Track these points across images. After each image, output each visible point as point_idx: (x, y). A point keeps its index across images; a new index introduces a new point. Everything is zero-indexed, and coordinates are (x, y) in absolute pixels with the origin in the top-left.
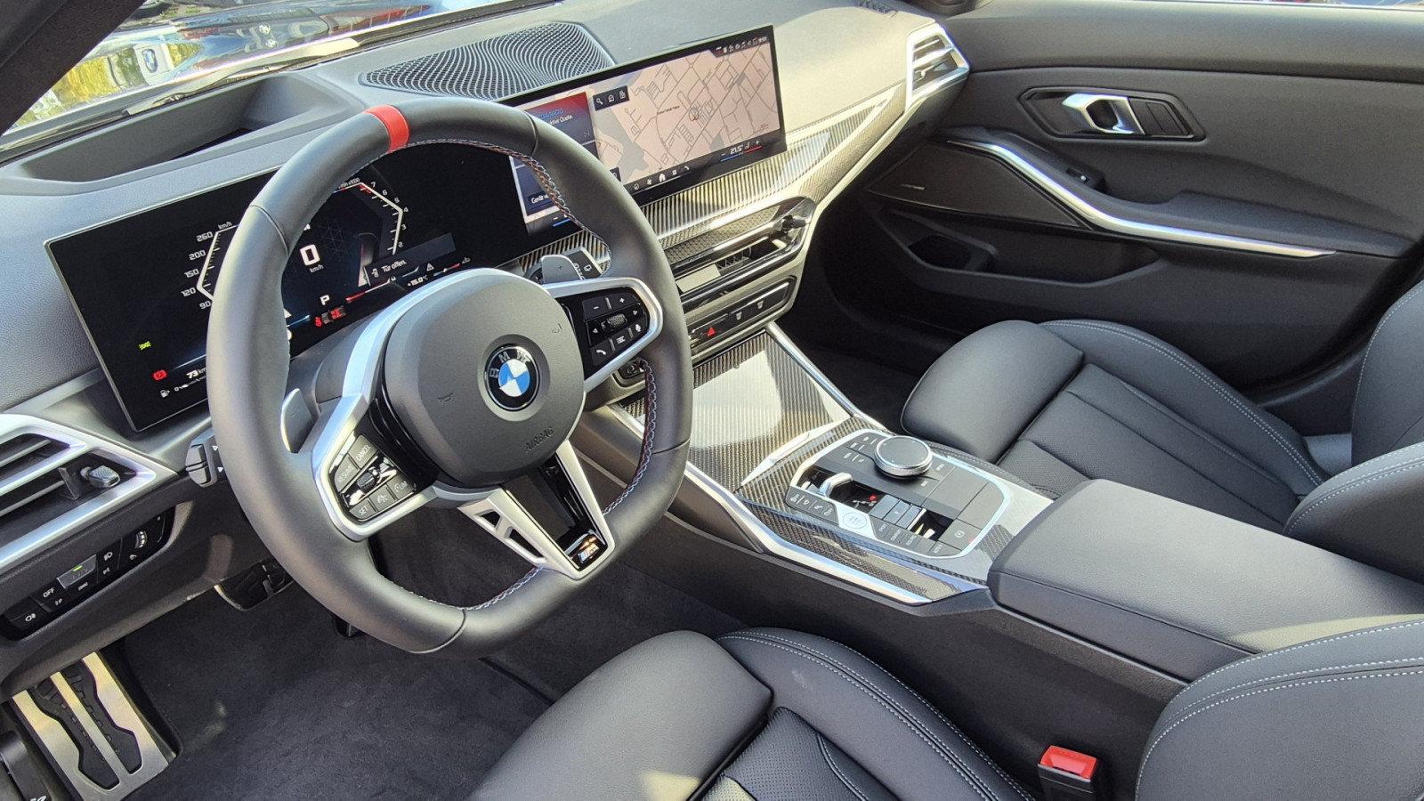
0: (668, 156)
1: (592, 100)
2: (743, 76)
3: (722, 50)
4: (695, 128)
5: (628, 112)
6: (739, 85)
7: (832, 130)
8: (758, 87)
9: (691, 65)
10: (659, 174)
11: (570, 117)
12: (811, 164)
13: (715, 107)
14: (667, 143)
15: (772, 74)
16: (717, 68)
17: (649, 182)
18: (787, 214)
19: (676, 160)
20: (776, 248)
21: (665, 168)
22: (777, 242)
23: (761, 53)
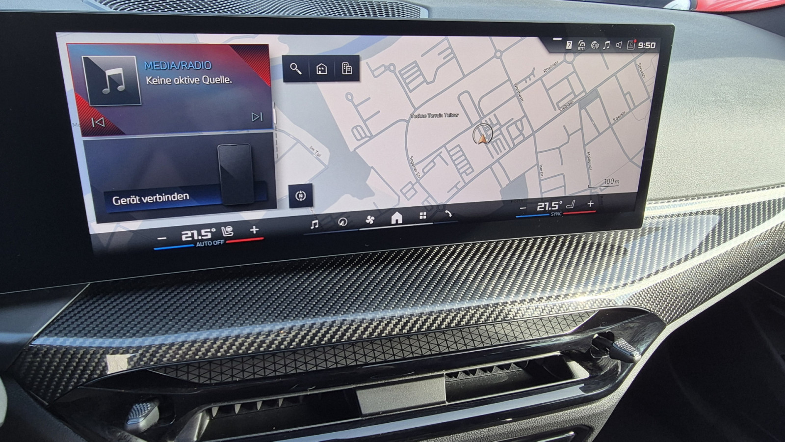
0: (417, 186)
1: (280, 62)
2: (594, 94)
3: (563, 43)
4: (479, 155)
5: (351, 100)
6: (580, 109)
7: (724, 214)
8: (618, 119)
9: (498, 55)
10: (392, 211)
11: (225, 80)
12: (677, 259)
13: (527, 131)
14: (419, 168)
15: (648, 105)
16: (547, 71)
17: (370, 220)
18: (607, 329)
19: (430, 196)
20: (569, 374)
21: (405, 204)
22: (574, 366)
23: (638, 67)
